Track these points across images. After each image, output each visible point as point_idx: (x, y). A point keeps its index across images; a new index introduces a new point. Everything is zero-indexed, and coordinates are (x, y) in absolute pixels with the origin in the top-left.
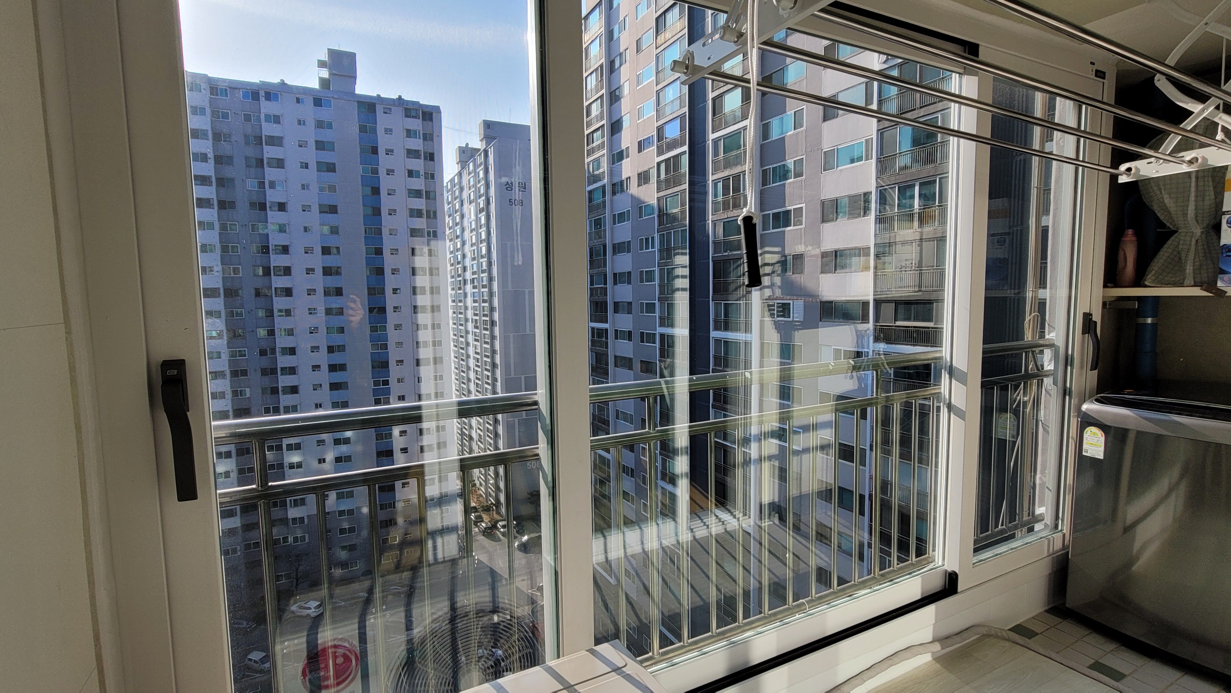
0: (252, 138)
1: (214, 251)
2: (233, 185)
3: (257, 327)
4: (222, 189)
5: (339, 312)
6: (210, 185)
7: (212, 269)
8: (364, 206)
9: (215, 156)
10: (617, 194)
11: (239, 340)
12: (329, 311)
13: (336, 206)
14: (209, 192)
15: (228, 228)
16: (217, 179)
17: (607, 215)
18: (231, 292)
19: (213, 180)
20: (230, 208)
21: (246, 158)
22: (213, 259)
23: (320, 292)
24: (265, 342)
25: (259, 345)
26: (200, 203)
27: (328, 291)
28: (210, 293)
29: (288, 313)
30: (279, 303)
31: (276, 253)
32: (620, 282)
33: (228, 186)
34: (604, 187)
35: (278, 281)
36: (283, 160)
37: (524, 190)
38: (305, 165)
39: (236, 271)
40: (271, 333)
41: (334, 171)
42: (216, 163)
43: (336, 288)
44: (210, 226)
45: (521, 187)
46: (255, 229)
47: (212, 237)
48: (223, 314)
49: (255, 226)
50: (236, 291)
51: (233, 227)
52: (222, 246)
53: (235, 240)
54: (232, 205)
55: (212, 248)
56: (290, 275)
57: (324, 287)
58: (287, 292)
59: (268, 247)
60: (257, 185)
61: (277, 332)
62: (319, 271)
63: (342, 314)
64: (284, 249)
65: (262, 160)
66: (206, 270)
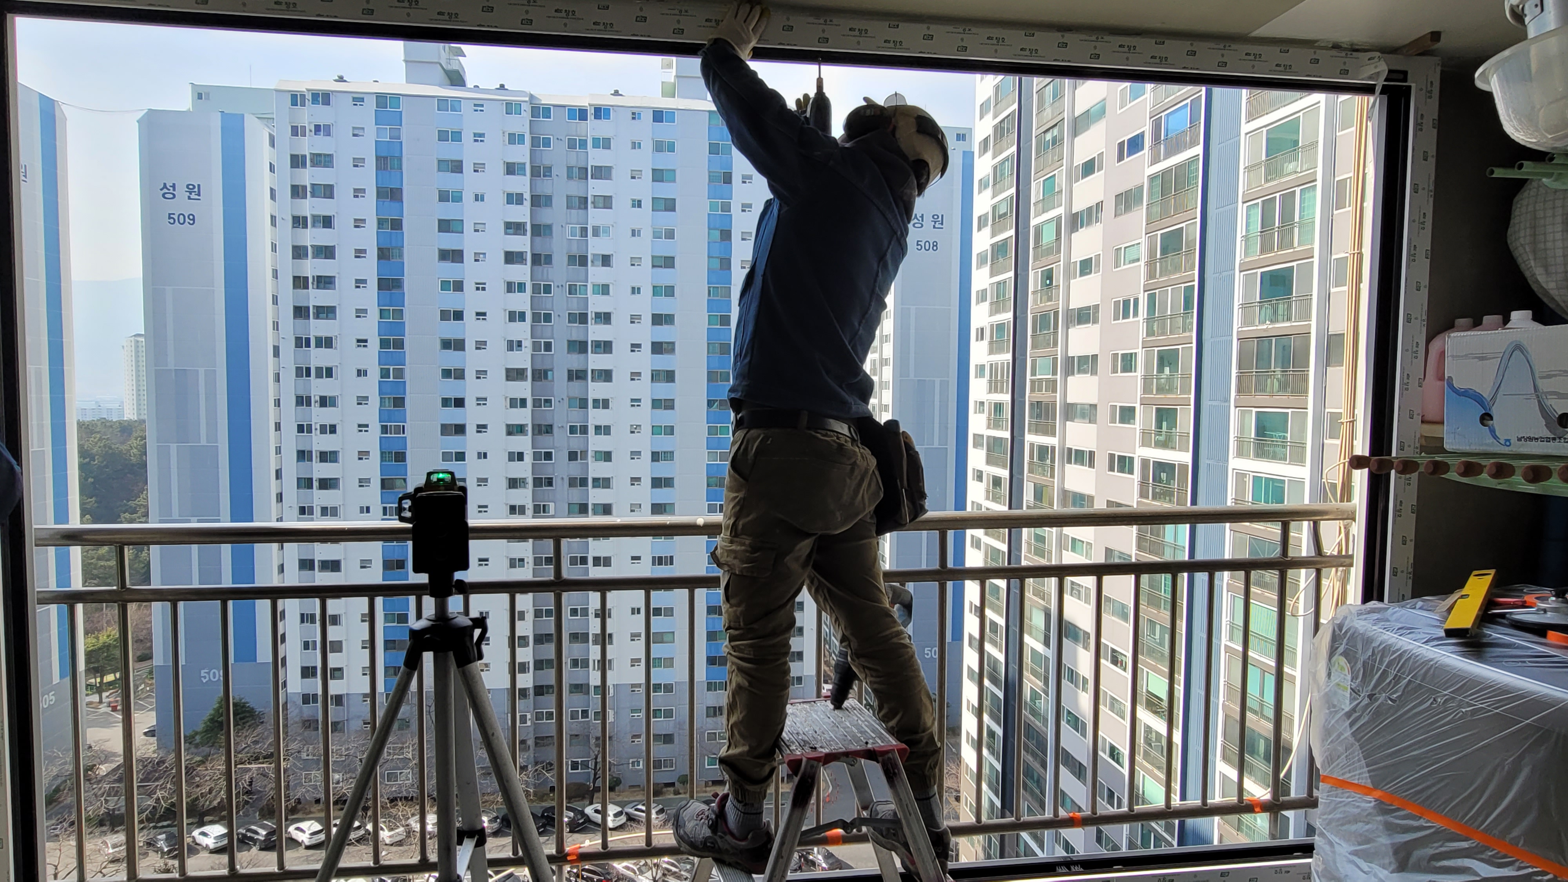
0: (576, 171)
1: (524, 320)
2: (551, 234)
3: (568, 422)
4: (538, 239)
5: (669, 404)
6: (525, 234)
7: (519, 344)
8: (709, 257)
9: (532, 196)
10: (1080, 230)
11: (545, 439)
12: (657, 404)
13: (673, 258)
14: (522, 243)
15: (542, 289)
16: (533, 226)
17: (1062, 263)
18: (540, 375)
19: (529, 227)
20: (546, 263)
21: (568, 196)
22: (522, 331)
23: (646, 376)
24: (576, 443)
25: (569, 446)
26: (511, 258)
27: (656, 376)
28: (515, 374)
29: (606, 404)
30: (596, 390)
31: (596, 322)
32: (1079, 372)
33: (545, 235)
34: (1059, 218)
35: (596, 361)
36: (611, 197)
37: (940, 226)
38: (638, 204)
39: (548, 347)
40: (584, 430)
41: (673, 209)
42: (532, 206)
43: (667, 371)
44: (521, 287)
45: (935, 222)
46: (573, 291)
47: (522, 302)
48: (529, 403)
49: (573, 287)
50: (546, 372)
51: (548, 289)
52: (533, 314)
53: (549, 306)
54: (549, 259)
55: (522, 316)
56: (611, 352)
57: (652, 371)
58: (606, 375)
59: (587, 314)
60: (578, 232)
61: (591, 430)
62: (647, 348)
63: (672, 408)
64: (605, 318)
65: (587, 198)
66: (514, 345)
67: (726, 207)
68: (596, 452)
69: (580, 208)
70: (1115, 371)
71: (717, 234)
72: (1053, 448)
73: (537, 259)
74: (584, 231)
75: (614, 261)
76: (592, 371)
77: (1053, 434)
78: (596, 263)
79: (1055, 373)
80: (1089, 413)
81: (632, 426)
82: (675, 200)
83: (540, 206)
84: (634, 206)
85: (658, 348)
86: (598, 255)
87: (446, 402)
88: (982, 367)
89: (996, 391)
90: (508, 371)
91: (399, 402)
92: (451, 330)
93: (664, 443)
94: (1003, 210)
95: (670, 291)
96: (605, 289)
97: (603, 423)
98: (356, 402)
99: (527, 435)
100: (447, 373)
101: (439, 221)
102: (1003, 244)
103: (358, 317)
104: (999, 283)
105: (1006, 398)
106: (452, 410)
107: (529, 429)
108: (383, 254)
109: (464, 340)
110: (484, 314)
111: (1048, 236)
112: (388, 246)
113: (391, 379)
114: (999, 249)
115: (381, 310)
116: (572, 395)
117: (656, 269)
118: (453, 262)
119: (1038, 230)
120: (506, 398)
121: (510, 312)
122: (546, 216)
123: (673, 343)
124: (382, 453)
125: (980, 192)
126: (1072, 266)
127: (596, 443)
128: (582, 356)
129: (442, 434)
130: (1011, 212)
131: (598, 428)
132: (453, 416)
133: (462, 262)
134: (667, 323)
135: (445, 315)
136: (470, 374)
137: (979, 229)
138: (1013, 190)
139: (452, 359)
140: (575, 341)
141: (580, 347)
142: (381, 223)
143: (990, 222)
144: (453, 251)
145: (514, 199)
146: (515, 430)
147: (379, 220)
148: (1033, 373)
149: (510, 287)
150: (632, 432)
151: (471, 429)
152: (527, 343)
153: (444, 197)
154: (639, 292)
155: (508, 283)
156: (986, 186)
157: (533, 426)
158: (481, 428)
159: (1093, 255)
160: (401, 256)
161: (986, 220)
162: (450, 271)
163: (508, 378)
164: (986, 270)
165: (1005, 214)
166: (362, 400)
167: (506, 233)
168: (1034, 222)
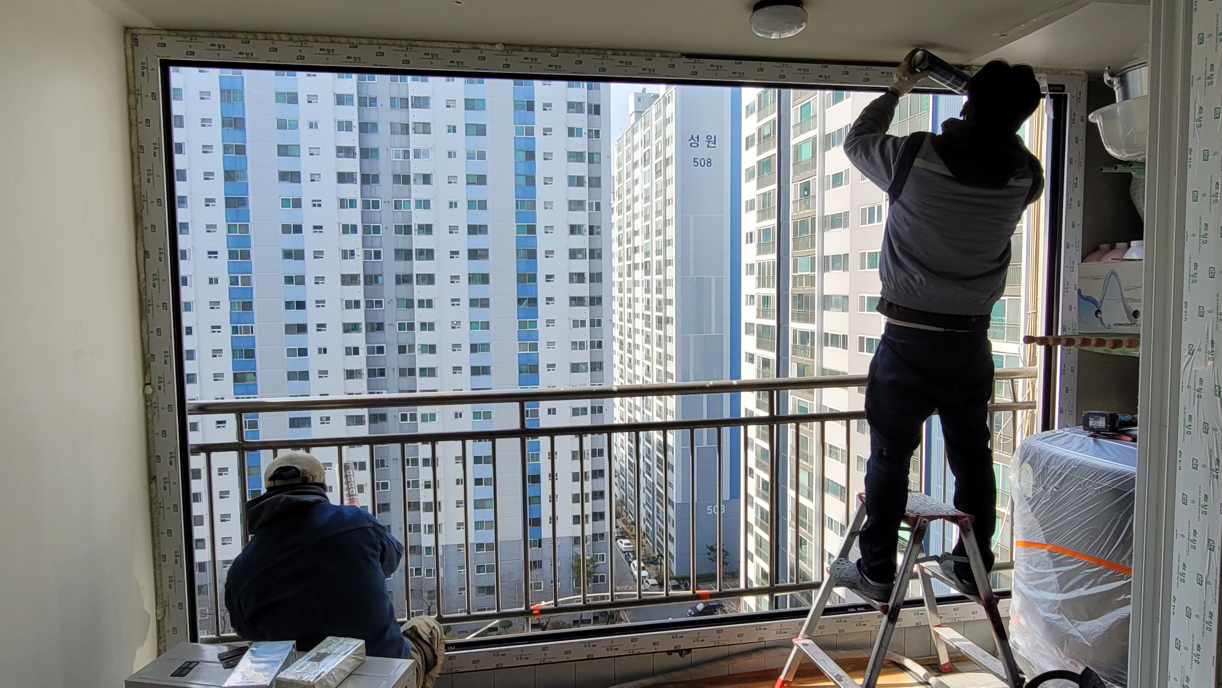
0: (398, 101)
1: (356, 232)
2: (377, 156)
3: (397, 320)
4: (366, 161)
5: (484, 303)
6: (354, 157)
7: (352, 253)
8: (516, 175)
9: (360, 124)
10: (832, 149)
11: (377, 335)
12: (473, 303)
13: (485, 176)
14: (352, 165)
15: (370, 205)
16: (361, 150)
17: (817, 176)
18: (371, 280)
19: (357, 151)
20: (374, 182)
21: (391, 123)
22: (354, 242)
23: (464, 279)
24: (404, 338)
25: (398, 340)
26: (343, 178)
27: (473, 279)
28: (349, 280)
29: (429, 304)
30: (420, 292)
31: (419, 233)
32: (833, 269)
33: (372, 157)
34: (814, 139)
35: (419, 267)
36: (429, 124)
37: (713, 145)
38: (453, 129)
39: (378, 255)
40: (411, 327)
41: (484, 134)
42: (360, 132)
43: (482, 274)
44: (352, 203)
45: (709, 142)
46: (398, 206)
47: (354, 216)
48: (363, 304)
49: (398, 203)
50: (376, 277)
51: (376, 205)
52: (364, 226)
53: (377, 219)
54: (376, 179)
55: (354, 229)
56: (433, 259)
57: (469, 274)
58: (429, 279)
59: (411, 226)
60: (401, 155)
61: (417, 327)
62: (464, 254)
63: (487, 305)
64: (427, 229)
65: (407, 125)
66: (347, 254)
67: (530, 132)
68: (422, 345)
69: (402, 133)
70: (863, 267)
71: (522, 155)
72: (813, 333)
73: (366, 179)
74: (406, 154)
75: (433, 179)
76: (417, 275)
77: (813, 322)
78: (418, 181)
79: (813, 270)
80: (842, 303)
81: (452, 322)
82: (485, 125)
83: (367, 132)
84: (449, 131)
85: (474, 254)
86: (419, 174)
87: (289, 305)
88: (752, 266)
89: (764, 286)
90: (343, 277)
91: (248, 306)
92: (291, 242)
93: (481, 337)
94: (767, 131)
95: (483, 205)
96: (425, 204)
97: (427, 320)
98: (209, 307)
99: (361, 332)
100: (289, 280)
101: (279, 146)
102: (767, 162)
103: (208, 231)
104: (764, 194)
105: (772, 292)
106: (294, 312)
107: (363, 326)
108: (229, 176)
109: (303, 251)
110: (321, 227)
111: (806, 154)
112: (234, 169)
113: (240, 286)
114: (763, 165)
115: (229, 225)
116: (399, 296)
117: (470, 186)
118: (291, 182)
119: (798, 148)
120: (342, 300)
121: (343, 225)
122: (373, 141)
123: (487, 250)
124: (233, 351)
125: (747, 116)
126: (826, 179)
127: (421, 337)
128: (408, 262)
129: (286, 333)
130: (774, 133)
131: (423, 326)
132: (295, 317)
133: (300, 182)
134: (481, 232)
135: (286, 229)
136: (309, 280)
137: (747, 148)
138: (775, 115)
139: (293, 267)
140: (402, 250)
141: (406, 254)
142: (226, 149)
143: (756, 142)
144: (291, 172)
145: (344, 126)
146: (350, 328)
147: (224, 145)
148: (795, 270)
149: (343, 204)
150: (453, 328)
151: (312, 328)
152: (359, 252)
153: (282, 125)
154: (456, 206)
155: (341, 200)
156: (752, 111)
157: (366, 324)
158: (321, 327)
159: (843, 170)
160: (245, 177)
161: (753, 140)
162: (289, 190)
163: (343, 283)
164: (754, 182)
165: (769, 135)
166: (214, 305)
167: (338, 156)
168: (793, 142)
